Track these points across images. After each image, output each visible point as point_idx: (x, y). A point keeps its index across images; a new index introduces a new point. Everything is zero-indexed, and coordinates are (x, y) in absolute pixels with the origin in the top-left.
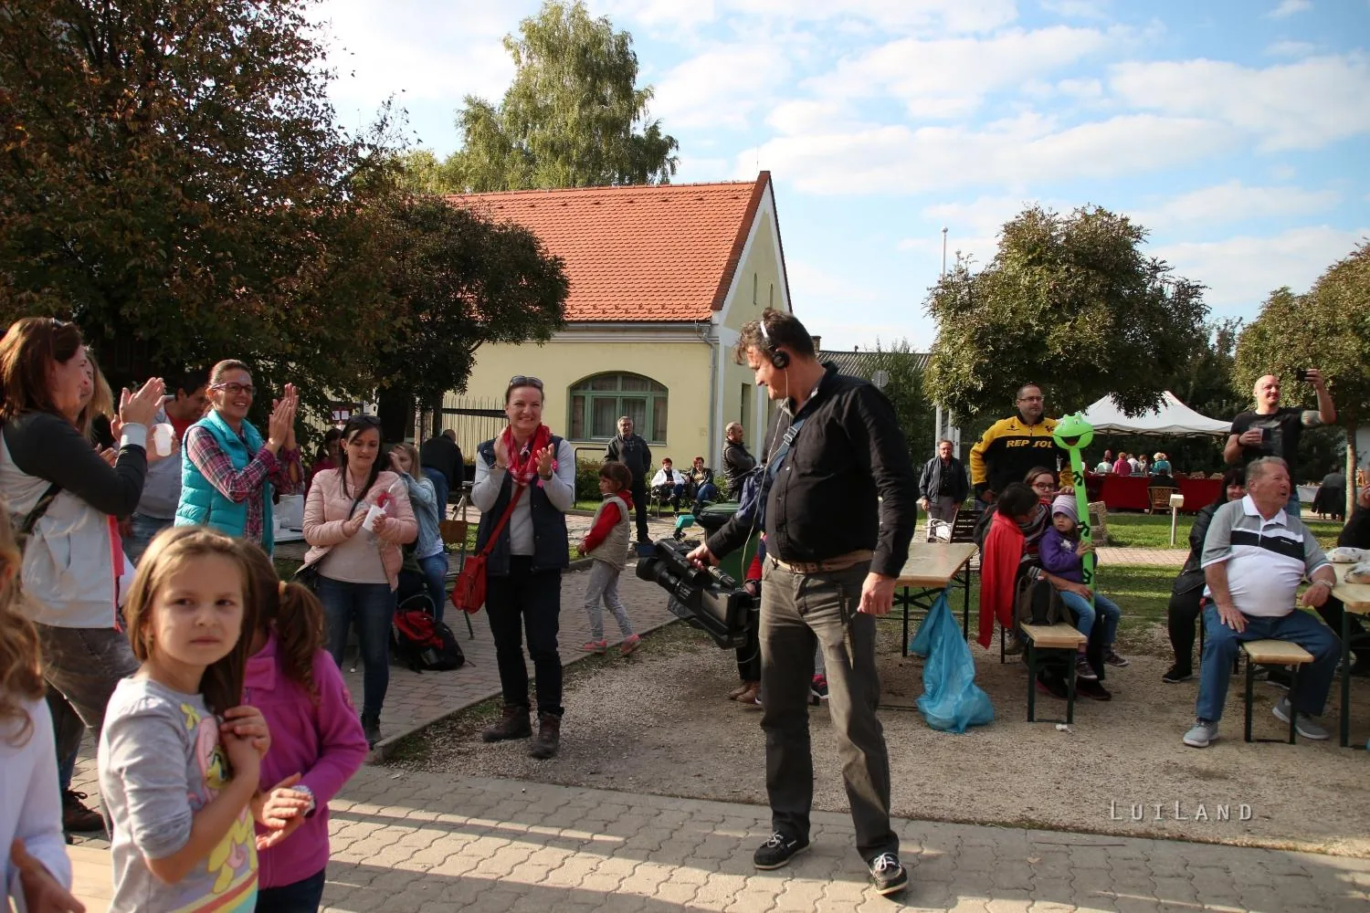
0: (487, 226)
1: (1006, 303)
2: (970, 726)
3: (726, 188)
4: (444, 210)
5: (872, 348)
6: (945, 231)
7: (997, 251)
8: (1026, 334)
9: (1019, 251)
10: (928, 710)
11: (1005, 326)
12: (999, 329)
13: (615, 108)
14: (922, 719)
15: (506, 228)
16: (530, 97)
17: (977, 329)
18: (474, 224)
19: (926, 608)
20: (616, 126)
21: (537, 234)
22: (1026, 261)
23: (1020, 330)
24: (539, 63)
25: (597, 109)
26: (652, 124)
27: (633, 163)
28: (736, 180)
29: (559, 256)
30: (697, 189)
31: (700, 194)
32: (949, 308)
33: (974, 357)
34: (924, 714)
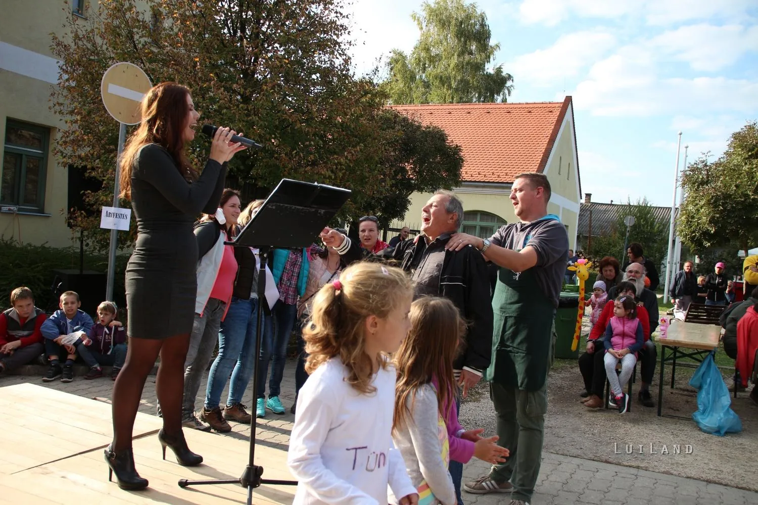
0: (419, 127)
1: (732, 181)
2: (727, 433)
3: (545, 105)
4: (396, 116)
5: (625, 203)
6: (681, 134)
7: (726, 149)
8: (745, 200)
9: (743, 150)
10: (700, 421)
11: (731, 195)
12: (727, 196)
13: (478, 58)
14: (697, 426)
15: (430, 128)
16: (427, 50)
17: (713, 197)
18: (412, 125)
19: (700, 361)
20: (479, 67)
21: (446, 132)
22: (747, 156)
23: (741, 198)
24: (434, 30)
25: (467, 57)
26: (498, 66)
27: (487, 89)
28: (551, 101)
29: (459, 145)
30: (527, 106)
31: (529, 109)
32: (694, 183)
33: (710, 213)
34: (698, 423)
